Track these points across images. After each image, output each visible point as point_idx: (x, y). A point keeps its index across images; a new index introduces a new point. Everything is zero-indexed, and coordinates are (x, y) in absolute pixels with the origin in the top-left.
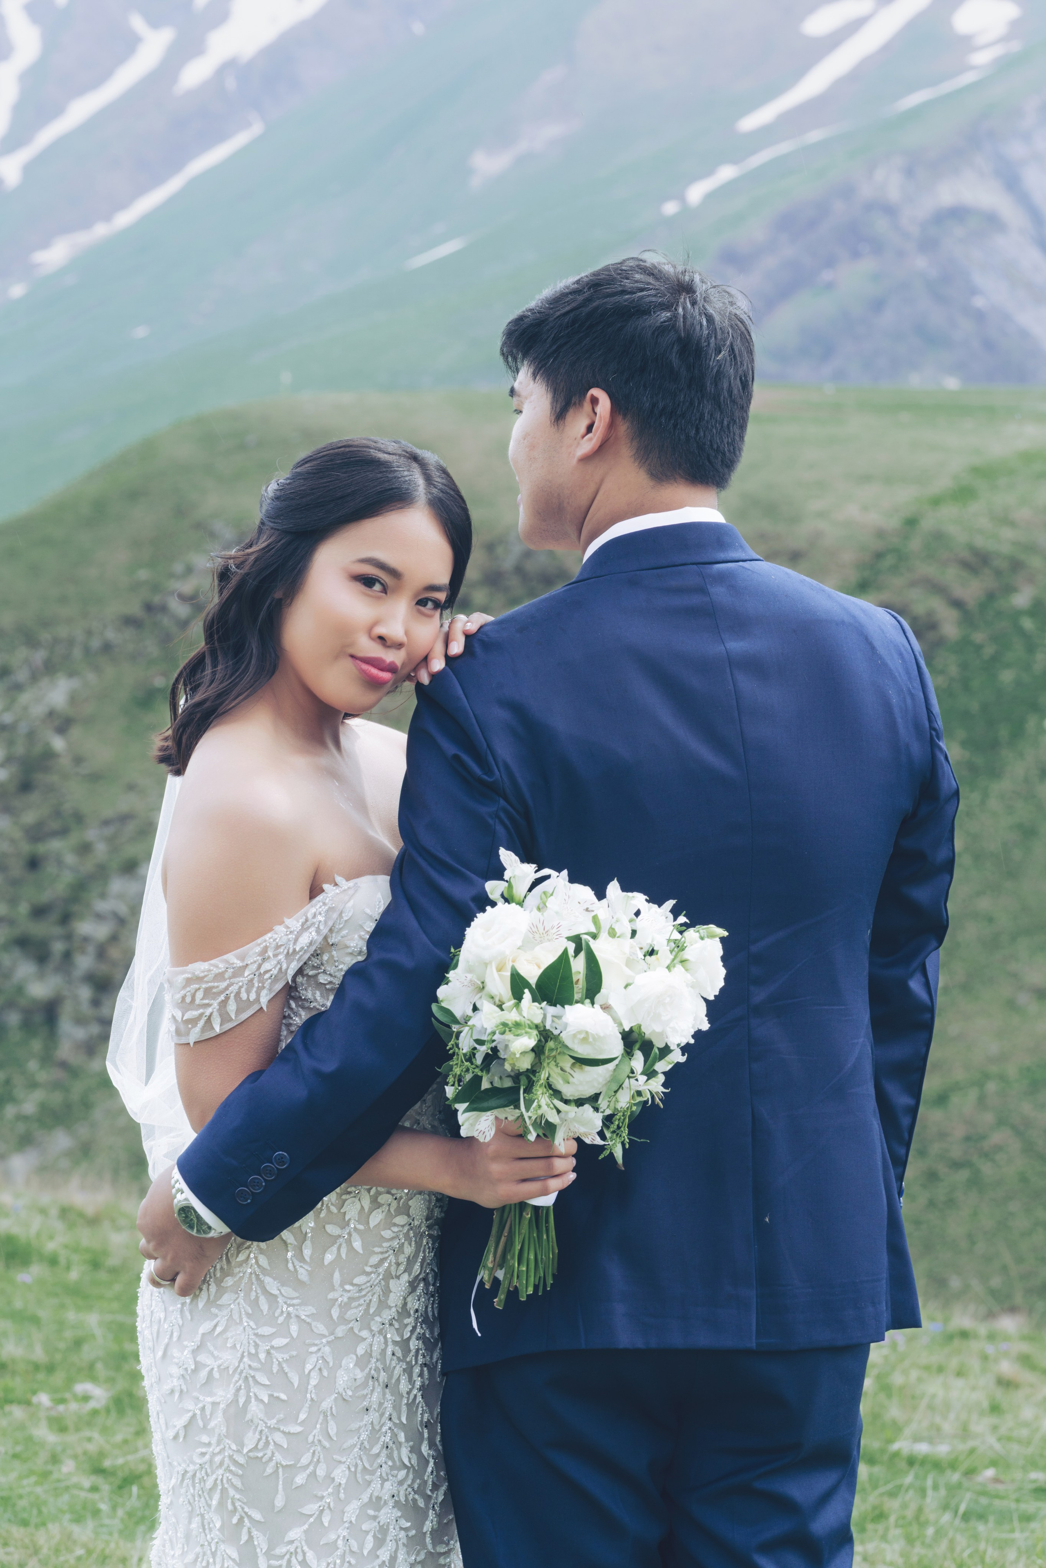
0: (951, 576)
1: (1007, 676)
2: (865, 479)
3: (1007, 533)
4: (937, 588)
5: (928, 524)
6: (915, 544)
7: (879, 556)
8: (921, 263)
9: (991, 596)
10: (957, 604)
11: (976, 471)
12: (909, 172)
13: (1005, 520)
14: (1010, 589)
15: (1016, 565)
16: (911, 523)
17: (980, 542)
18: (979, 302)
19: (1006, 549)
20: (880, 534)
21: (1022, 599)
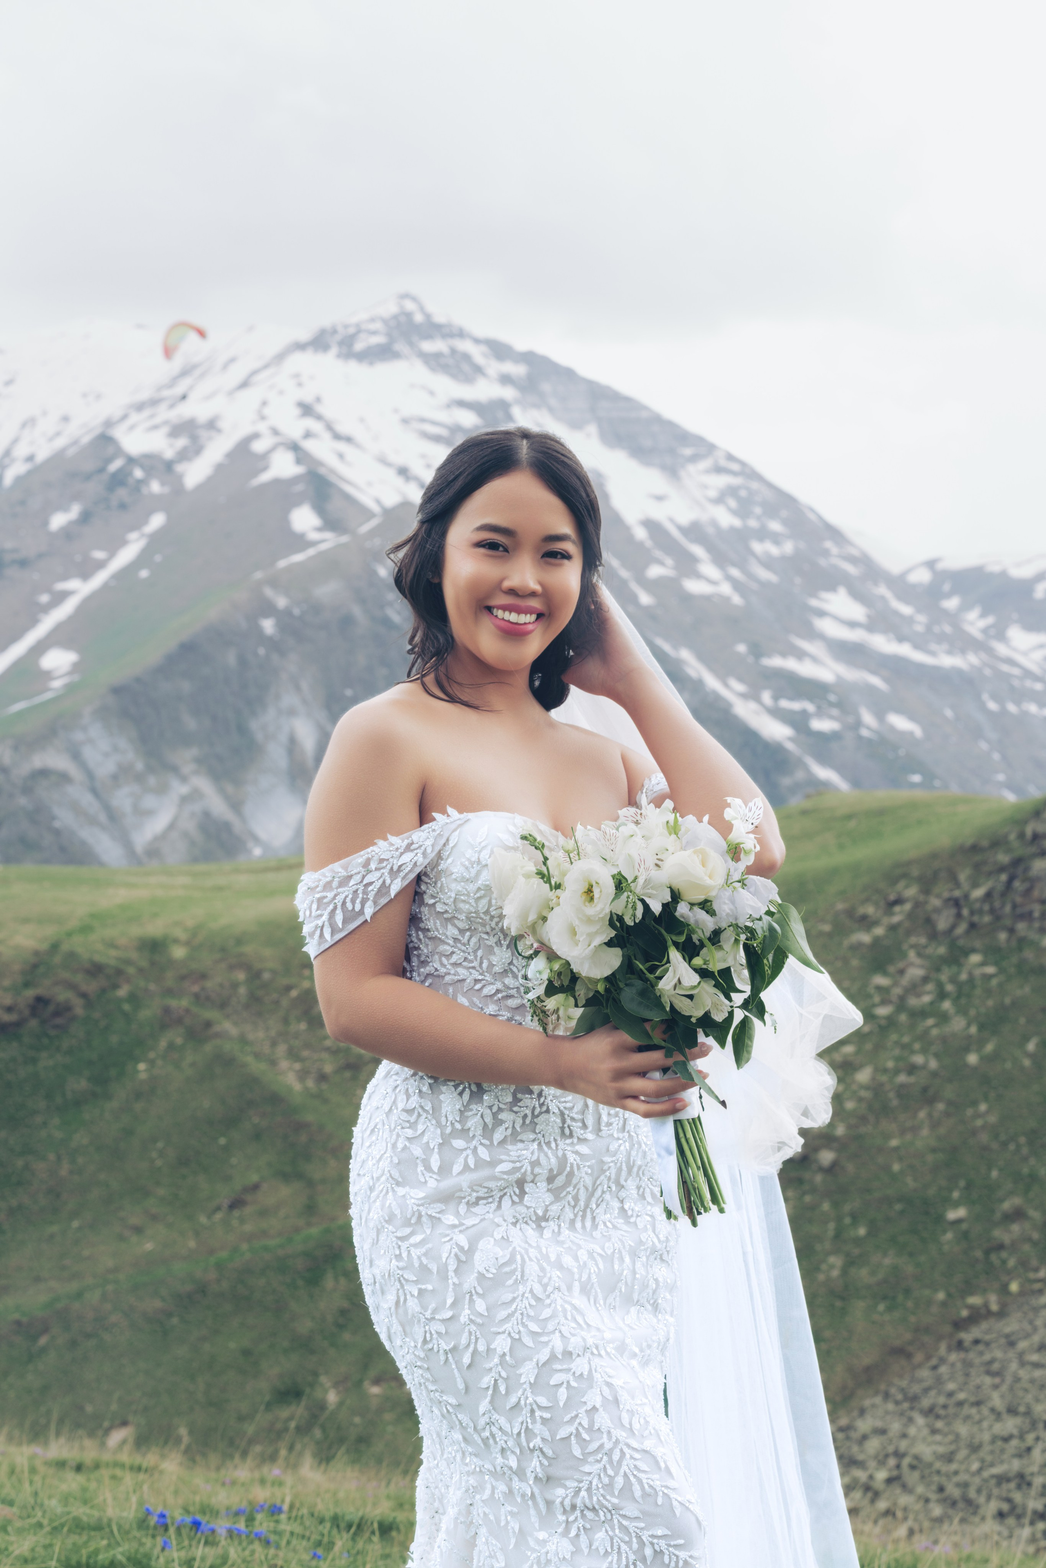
0: (79, 978)
1: (114, 1039)
2: (26, 921)
3: (113, 953)
4: (72, 986)
5: (65, 947)
6: (57, 959)
7: (35, 966)
8: (22, 801)
9: (103, 991)
10: (84, 995)
11: (93, 916)
12: (16, 748)
13: (112, 945)
14: (116, 986)
15: (119, 972)
16: (55, 947)
17: (98, 958)
18: (57, 824)
19: (113, 962)
20: (36, 953)
21: (122, 992)
